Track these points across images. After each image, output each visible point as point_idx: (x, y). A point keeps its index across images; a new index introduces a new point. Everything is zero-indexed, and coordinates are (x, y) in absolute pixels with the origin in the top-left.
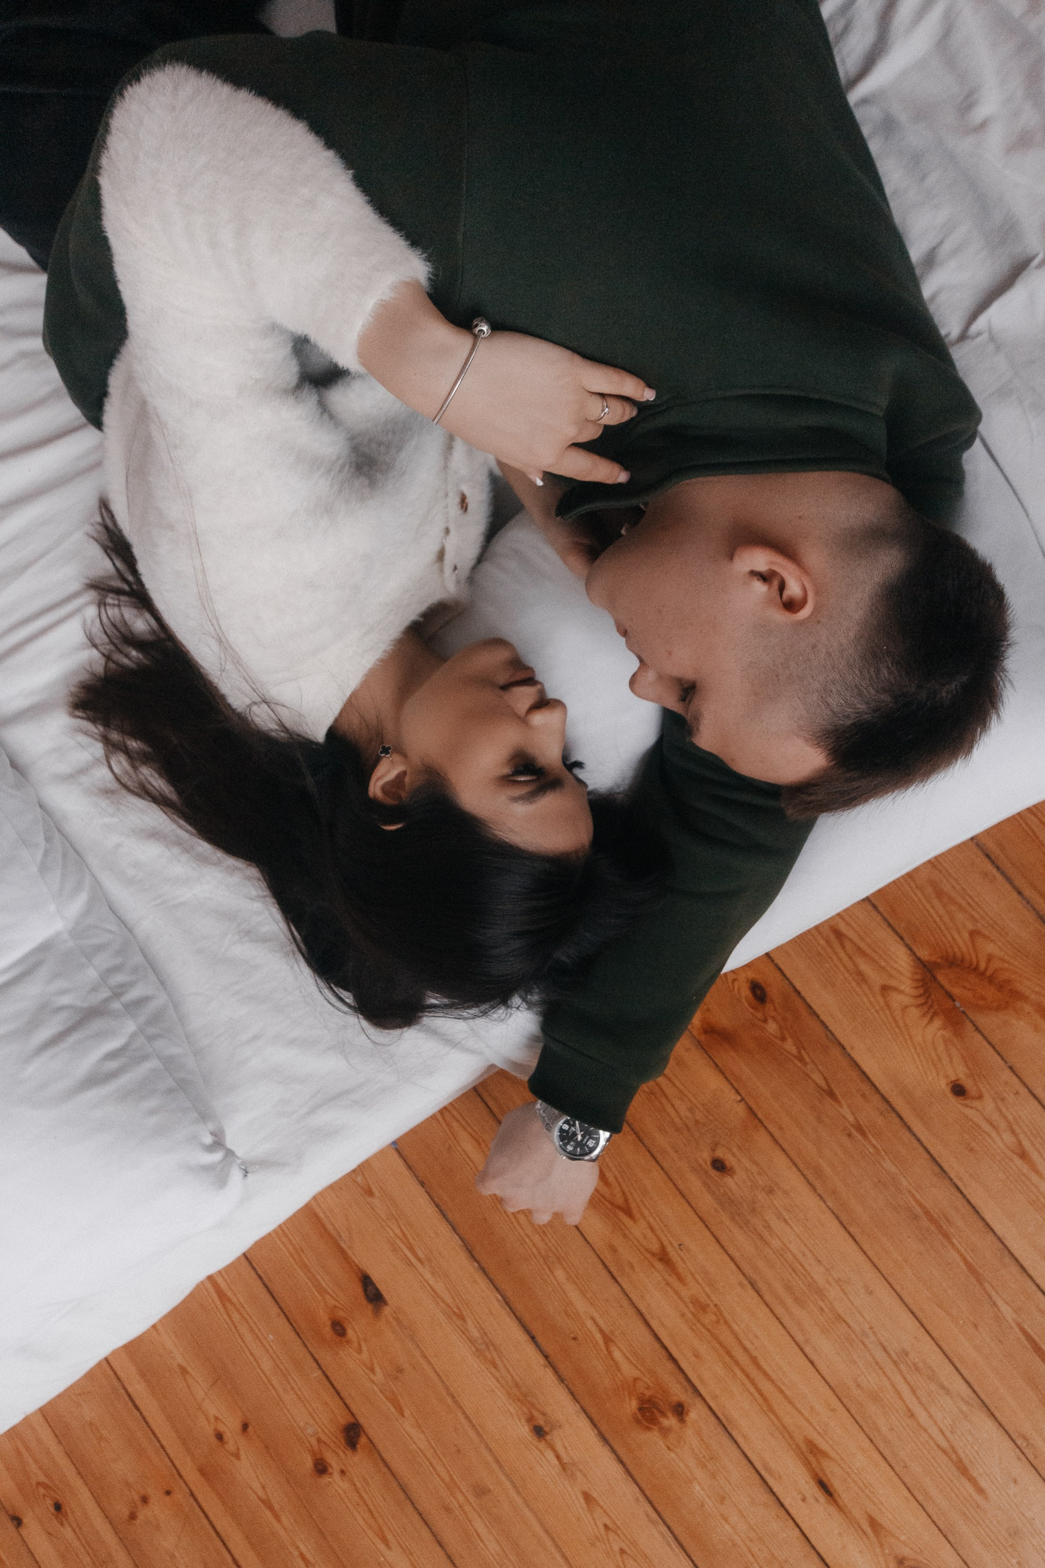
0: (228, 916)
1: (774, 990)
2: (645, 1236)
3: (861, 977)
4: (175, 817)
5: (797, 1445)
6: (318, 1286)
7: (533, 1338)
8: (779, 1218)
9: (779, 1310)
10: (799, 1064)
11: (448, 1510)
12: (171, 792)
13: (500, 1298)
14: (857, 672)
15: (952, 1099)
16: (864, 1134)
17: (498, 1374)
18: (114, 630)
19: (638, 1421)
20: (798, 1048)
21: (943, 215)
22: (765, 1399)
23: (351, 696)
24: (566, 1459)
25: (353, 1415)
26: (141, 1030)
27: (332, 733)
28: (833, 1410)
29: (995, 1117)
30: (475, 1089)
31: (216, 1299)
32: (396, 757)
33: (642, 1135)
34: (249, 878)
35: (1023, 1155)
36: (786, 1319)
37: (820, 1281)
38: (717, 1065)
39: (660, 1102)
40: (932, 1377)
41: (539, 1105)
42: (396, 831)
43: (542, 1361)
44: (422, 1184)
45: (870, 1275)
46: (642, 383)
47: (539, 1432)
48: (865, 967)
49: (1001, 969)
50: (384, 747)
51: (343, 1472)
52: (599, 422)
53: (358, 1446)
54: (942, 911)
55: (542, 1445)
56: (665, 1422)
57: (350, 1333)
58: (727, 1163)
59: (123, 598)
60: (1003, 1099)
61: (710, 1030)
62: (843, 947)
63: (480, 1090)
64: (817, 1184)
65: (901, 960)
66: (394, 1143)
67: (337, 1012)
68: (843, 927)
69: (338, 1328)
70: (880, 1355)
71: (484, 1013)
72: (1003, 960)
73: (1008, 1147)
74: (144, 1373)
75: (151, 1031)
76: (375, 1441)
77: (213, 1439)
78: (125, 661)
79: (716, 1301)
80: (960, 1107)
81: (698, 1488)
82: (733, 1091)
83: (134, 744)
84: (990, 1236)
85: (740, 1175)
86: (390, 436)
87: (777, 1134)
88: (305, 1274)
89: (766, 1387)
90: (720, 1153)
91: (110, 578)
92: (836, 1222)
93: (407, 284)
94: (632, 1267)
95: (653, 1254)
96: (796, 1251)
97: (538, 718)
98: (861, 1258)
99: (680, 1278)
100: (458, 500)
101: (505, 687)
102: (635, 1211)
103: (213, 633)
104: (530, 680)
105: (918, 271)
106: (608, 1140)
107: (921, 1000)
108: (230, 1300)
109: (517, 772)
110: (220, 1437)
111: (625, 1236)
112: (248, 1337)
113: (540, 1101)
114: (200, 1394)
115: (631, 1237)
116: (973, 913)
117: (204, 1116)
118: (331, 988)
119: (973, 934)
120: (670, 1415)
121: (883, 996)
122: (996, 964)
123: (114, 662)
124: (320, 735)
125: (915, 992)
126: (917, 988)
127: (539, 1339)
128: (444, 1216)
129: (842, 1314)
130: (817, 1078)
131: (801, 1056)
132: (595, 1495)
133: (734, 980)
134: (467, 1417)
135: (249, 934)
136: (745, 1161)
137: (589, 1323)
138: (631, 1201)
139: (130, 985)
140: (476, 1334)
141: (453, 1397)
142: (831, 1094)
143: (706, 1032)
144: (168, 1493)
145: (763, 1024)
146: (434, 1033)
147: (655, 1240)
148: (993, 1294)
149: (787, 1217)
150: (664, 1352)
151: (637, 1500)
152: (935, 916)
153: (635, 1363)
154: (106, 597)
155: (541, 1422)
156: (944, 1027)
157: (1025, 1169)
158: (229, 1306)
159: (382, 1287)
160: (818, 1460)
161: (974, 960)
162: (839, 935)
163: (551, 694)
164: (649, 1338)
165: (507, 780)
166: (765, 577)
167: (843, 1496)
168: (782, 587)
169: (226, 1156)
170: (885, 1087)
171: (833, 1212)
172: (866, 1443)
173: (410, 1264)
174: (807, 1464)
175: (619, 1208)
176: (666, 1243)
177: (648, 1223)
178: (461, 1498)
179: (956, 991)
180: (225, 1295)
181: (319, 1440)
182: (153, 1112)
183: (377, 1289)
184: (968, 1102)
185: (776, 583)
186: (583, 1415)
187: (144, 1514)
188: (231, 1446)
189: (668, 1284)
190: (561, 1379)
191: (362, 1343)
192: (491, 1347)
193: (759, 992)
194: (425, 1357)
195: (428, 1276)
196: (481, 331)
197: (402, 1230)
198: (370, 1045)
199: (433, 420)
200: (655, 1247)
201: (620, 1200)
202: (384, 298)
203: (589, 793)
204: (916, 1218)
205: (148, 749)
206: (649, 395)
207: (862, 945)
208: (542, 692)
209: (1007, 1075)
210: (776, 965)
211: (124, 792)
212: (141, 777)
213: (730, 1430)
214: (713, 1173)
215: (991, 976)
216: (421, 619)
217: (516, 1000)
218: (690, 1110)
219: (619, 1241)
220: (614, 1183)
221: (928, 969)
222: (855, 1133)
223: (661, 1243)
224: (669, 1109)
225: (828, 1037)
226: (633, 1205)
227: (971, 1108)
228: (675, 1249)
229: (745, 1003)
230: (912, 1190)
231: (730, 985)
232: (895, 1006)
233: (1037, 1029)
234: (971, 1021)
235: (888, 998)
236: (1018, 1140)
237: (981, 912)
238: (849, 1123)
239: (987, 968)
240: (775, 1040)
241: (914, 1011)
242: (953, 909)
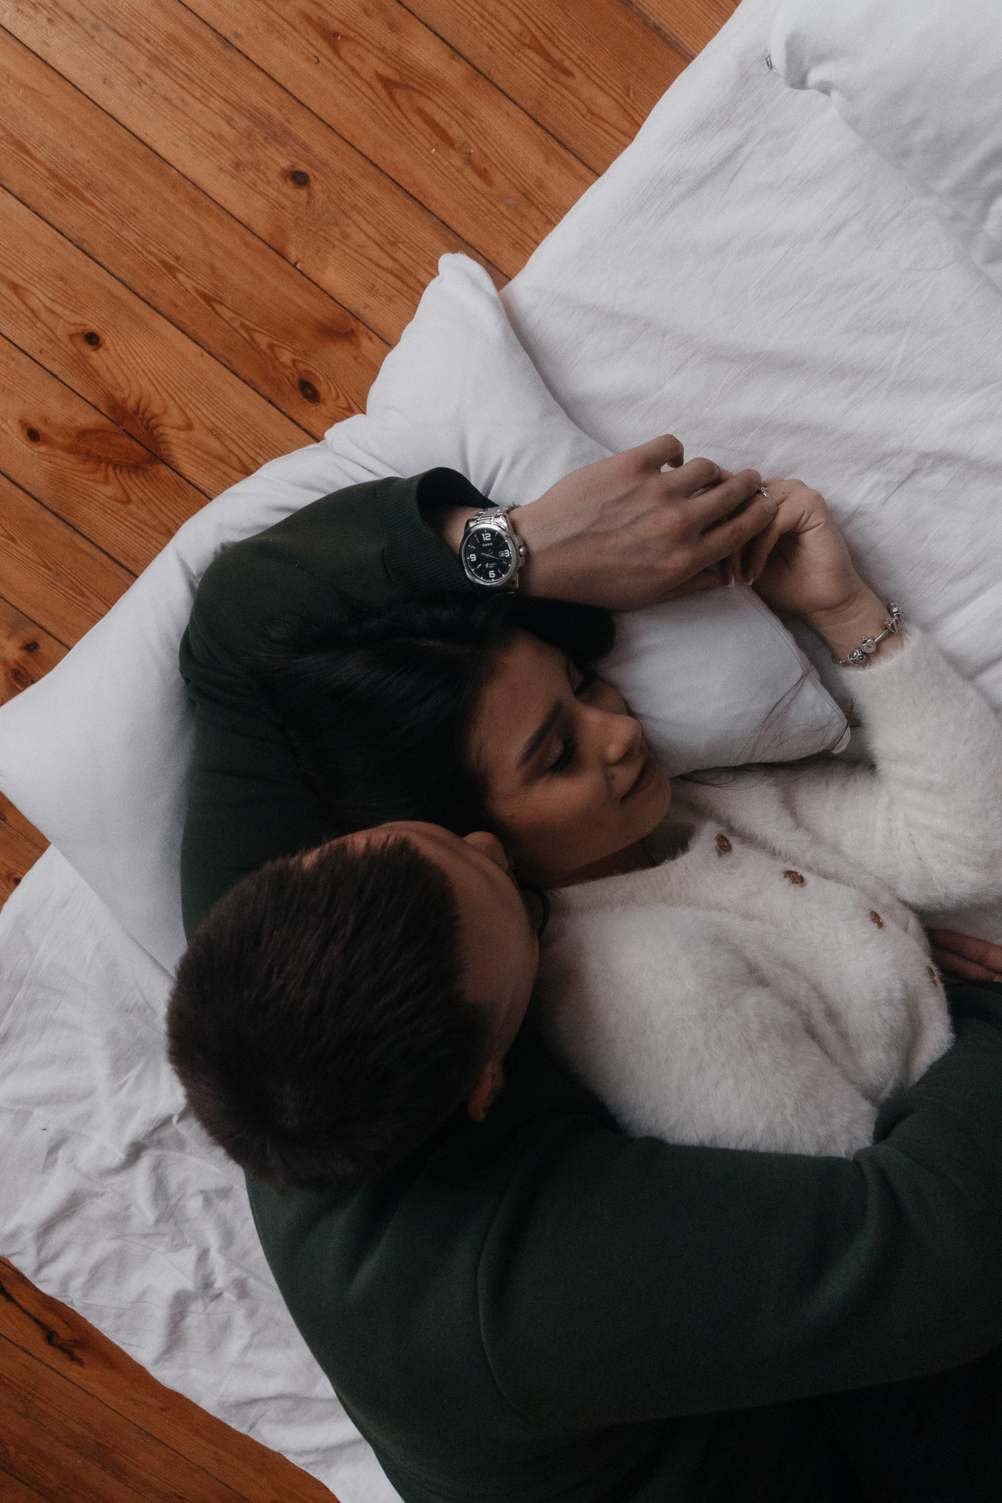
1: (294, 397)
3: (214, 432)
8: (221, 136)
10: (248, 323)
15: (94, 327)
16: (166, 265)
20: (254, 341)
33: (394, 188)
35: (15, 288)
37: (159, 76)
38: (332, 298)
48: (213, 444)
49: (93, 473)
54: (162, 517)
58: (291, 184)
60: (52, 341)
62: (240, 461)
64: (194, 192)
65: (184, 460)
72: (94, 481)
73: (32, 293)
80: (85, 321)
82: (306, 272)
85: (273, 175)
87: (249, 237)
90: (303, 193)
92: (161, 152)
94: (366, 11)
95: (346, 38)
96: (192, 101)
99: (308, 19)
102: (379, 87)
107: (153, 422)
111: (383, 50)
115: (377, 52)
116: (134, 521)
119: (128, 501)
121: (189, 419)
122: (99, 476)
125: (161, 430)
126: (162, 435)
129: (125, 42)
130: (227, 313)
131: (249, 334)
136: (273, 193)
138: (387, 99)
142: (207, 299)
143: (352, 332)
145: (297, 358)
147: (349, 59)
149: (212, 140)
152: (165, 510)
156: (124, 400)
157: (11, 276)
161: (118, 472)
170: (161, 324)
171: (169, 164)
175: (398, 85)
176: (336, 60)
177: (361, 78)
179: (125, 441)
184: (80, 329)
193: (310, 391)
200: (346, 49)
201: (401, 95)
204: (88, 186)
209: (55, 368)
214: (303, 167)
215: (101, 462)
218: (346, 236)
219: (390, 40)
220: (410, 115)
221: (156, 456)
222: (172, 262)
223: (340, 57)
224: (370, 230)
225: (227, 359)
226: (383, 94)
227: (75, 324)
228: (324, 56)
229: (320, 376)
230: (100, 216)
231: (339, 392)
232: (175, 411)
233: (46, 421)
234: (103, 414)
235: (183, 418)
236: (25, 303)
237: (128, 523)
238: (181, 272)
239: (106, 470)
240: (279, 343)
241: (157, 410)
242: (155, 523)
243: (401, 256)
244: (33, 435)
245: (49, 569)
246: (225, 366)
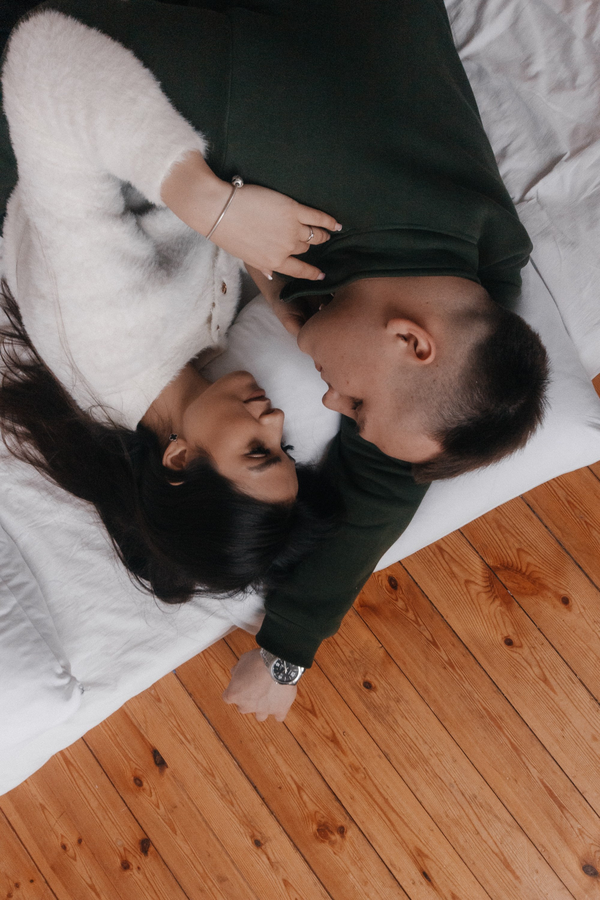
0: (75, 533)
1: (402, 582)
2: (323, 728)
3: (453, 575)
4: (44, 473)
5: (410, 851)
6: (126, 756)
7: (255, 787)
8: (402, 717)
9: (402, 771)
10: (416, 626)
11: (202, 890)
12: (42, 458)
13: (236, 764)
14: (460, 397)
15: (505, 647)
16: (452, 667)
17: (234, 809)
18: (9, 359)
19: (317, 838)
20: (415, 616)
21: (512, 128)
22: (392, 824)
23: (153, 403)
24: (273, 859)
25: (146, 834)
26: (20, 603)
27: (141, 425)
28: (432, 830)
29: (530, 658)
30: (223, 639)
31: (64, 764)
32: (180, 441)
33: (322, 667)
34: (89, 511)
35: (546, 681)
36: (406, 778)
37: (426, 753)
38: (367, 626)
39: (334, 648)
40: (490, 810)
41: (262, 651)
42: (179, 486)
43: (260, 801)
44: (190, 695)
45: (455, 750)
46: (334, 220)
47: (258, 844)
48: (455, 569)
49: (535, 571)
50: (172, 435)
51: (139, 868)
52: (308, 242)
53: (149, 853)
54: (501, 536)
55: (259, 852)
56: (333, 838)
57: (145, 784)
58: (373, 684)
59: (14, 339)
60: (534, 648)
61: (364, 605)
62: (443, 557)
63: (227, 639)
64: (425, 696)
65: (477, 565)
66: (175, 670)
67: (140, 593)
68: (444, 546)
69: (138, 782)
70: (460, 797)
71: (230, 596)
72: (536, 566)
73: (536, 675)
74: (18, 809)
75: (27, 603)
76: (160, 850)
77: (60, 849)
78: (16, 378)
79: (364, 766)
80: (510, 652)
81: (352, 877)
82: (377, 641)
83: (20, 428)
84: (525, 728)
85: (380, 691)
86: (180, 246)
87: (402, 667)
88: (119, 750)
89: (393, 816)
90: (369, 678)
91: (7, 327)
92: (436, 720)
93: (192, 153)
94: (315, 745)
95: (327, 738)
96: (412, 737)
97: (267, 420)
98: (449, 740)
99: (343, 752)
100: (220, 286)
101: (247, 402)
102: (317, 712)
103: (69, 363)
104: (262, 397)
105: (497, 160)
106: (303, 673)
107: (489, 589)
108: (72, 765)
109: (254, 452)
110: (64, 847)
111: (311, 727)
112: (83, 787)
113: (262, 649)
114: (52, 821)
115: (314, 727)
116: (519, 538)
117: (58, 656)
118: (138, 579)
119: (519, 550)
120: (336, 834)
121: (466, 587)
122: (531, 568)
123: (8, 378)
124: (133, 426)
125: (485, 584)
126: (485, 582)
127: (259, 787)
128: (204, 715)
129: (438, 774)
130: (427, 634)
131: (417, 620)
132: (290, 881)
133: (379, 576)
134: (214, 835)
135: (87, 545)
136: (383, 682)
137: (289, 779)
138: (315, 706)
139: (12, 576)
140: (220, 785)
141: (206, 822)
142: (435, 644)
143: (361, 606)
144: (32, 881)
145: (395, 602)
146: (200, 606)
147: (329, 729)
148: (526, 762)
149: (407, 716)
150: (334, 796)
151: (315, 884)
152: (497, 540)
153: (316, 802)
154: (4, 338)
155: (259, 838)
156: (501, 605)
157: (547, 689)
158: (71, 767)
159: (165, 757)
160: (423, 860)
161: (520, 568)
162: (441, 549)
163: (275, 406)
164: (324, 786)
165: (247, 457)
166: (406, 338)
167: (437, 881)
168: (416, 344)
169: (70, 681)
170: (465, 638)
171: (434, 713)
172: (451, 850)
173: (182, 743)
174: (416, 862)
175: (308, 710)
176: (335, 731)
177: (325, 719)
178: (210, 884)
179: (509, 584)
180: (69, 761)
181: (125, 849)
182: (25, 654)
183: (162, 758)
184: (514, 649)
185: (412, 342)
186: (284, 835)
187: (16, 894)
188: (71, 851)
189: (336, 756)
190: (272, 813)
191: (152, 791)
192: (230, 794)
193: (393, 583)
194: (190, 798)
195: (192, 749)
196: (237, 183)
197: (177, 722)
198: (161, 613)
199: (206, 237)
200: (329, 734)
201: (309, 706)
202: (178, 160)
203: (296, 465)
204: (482, 717)
205: (28, 431)
206: (338, 228)
207: (454, 556)
208: (269, 404)
209: (537, 633)
210: (404, 567)
211: (13, 457)
212: (24, 448)
213: (371, 842)
214: (365, 690)
215: (528, 576)
216: (197, 358)
217: (250, 588)
218: (352, 652)
219: (307, 730)
220: (306, 696)
221: (492, 571)
222: (448, 667)
223: (333, 731)
224: (339, 652)
225: (433, 610)
226: (316, 708)
227: (516, 652)
228: (341, 735)
229: (385, 589)
230: (481, 701)
231: (377, 578)
232: (473, 592)
233: (554, 607)
234: (516, 601)
235: (469, 588)
236: (543, 672)
237: (524, 538)
238: (445, 661)
239: (526, 570)
240: (402, 611)
241: (483, 595)
242: (507, 535)
244: (566, 601)
245: (586, 522)
246: (436, 608)
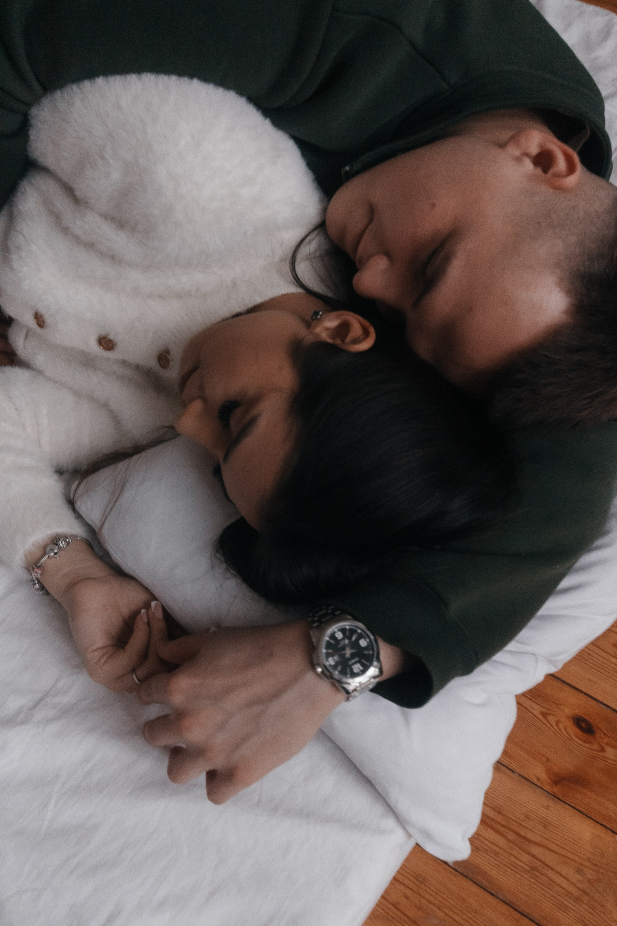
1: (596, 718)
61: (557, 779)
143: (556, 783)
145: (601, 754)
193: (583, 725)
210: (586, 694)
218: (579, 871)
224: (559, 880)
229: (577, 740)
231: (556, 727)
243: (525, 858)
